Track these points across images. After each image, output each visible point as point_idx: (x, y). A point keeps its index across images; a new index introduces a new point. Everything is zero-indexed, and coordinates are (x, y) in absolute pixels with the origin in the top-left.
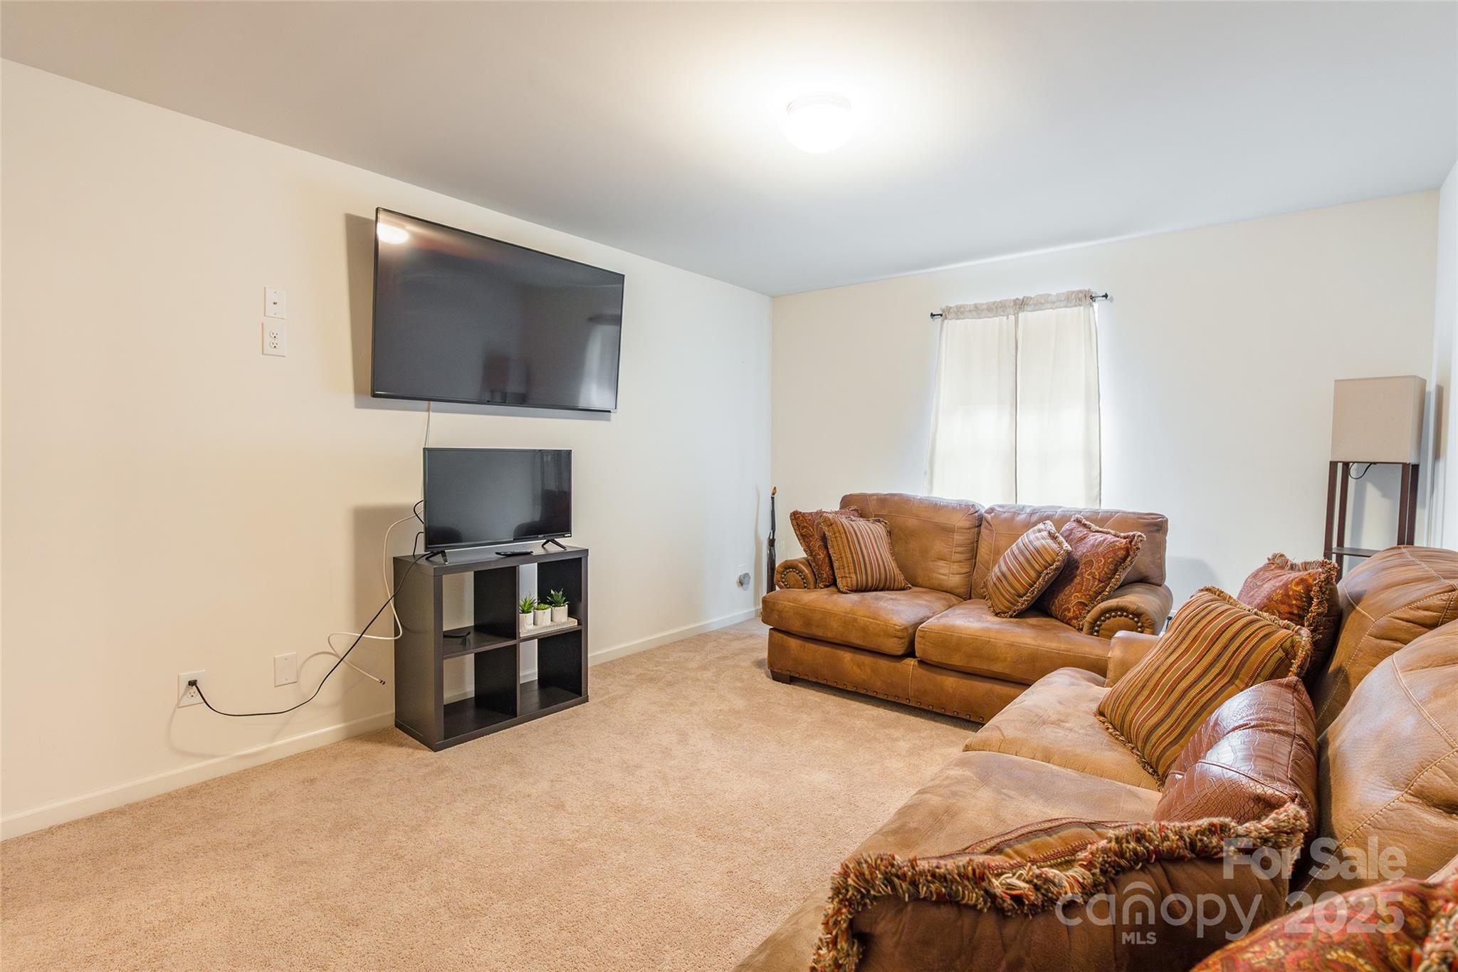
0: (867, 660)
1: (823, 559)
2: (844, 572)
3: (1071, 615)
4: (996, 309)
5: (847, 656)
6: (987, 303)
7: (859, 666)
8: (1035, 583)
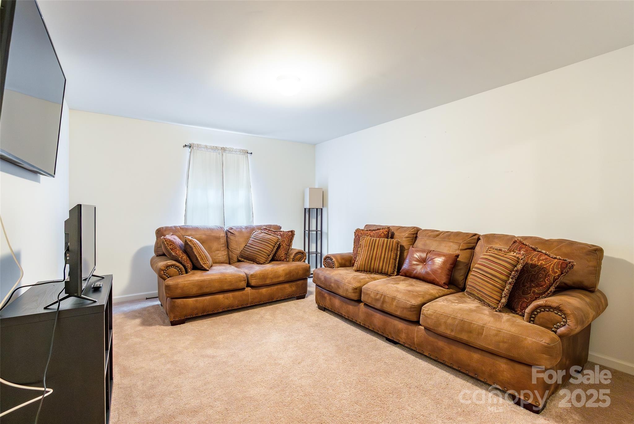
0: (230, 295)
1: (186, 258)
2: (204, 262)
3: (284, 258)
4: (215, 149)
5: (220, 297)
6: (210, 146)
7: (227, 299)
8: (273, 250)
